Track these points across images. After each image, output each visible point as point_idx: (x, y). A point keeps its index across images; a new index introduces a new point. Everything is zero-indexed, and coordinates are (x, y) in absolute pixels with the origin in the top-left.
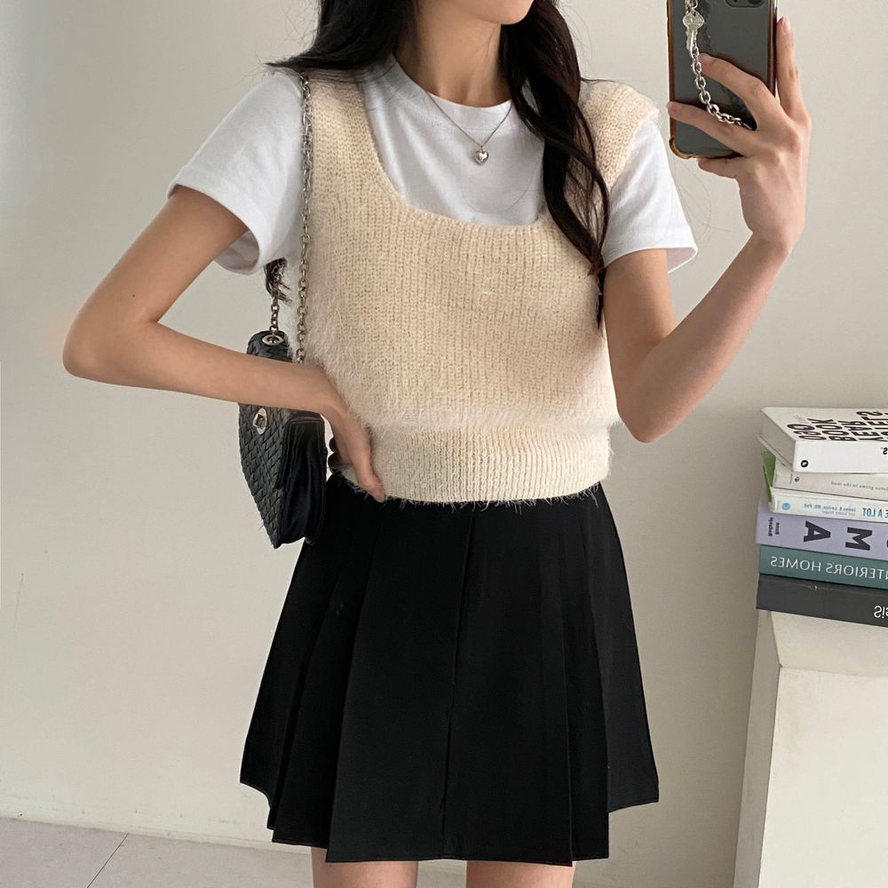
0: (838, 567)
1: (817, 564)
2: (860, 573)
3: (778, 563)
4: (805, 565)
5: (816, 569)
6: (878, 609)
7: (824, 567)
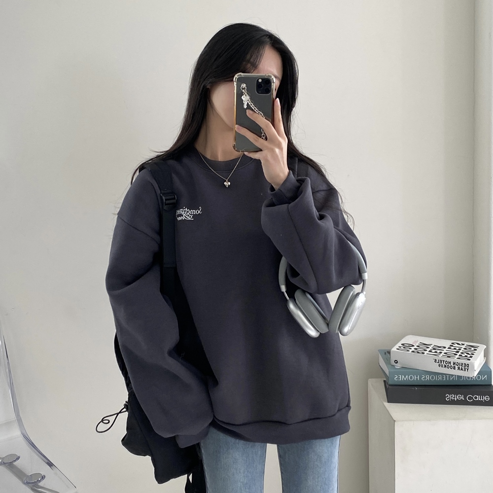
0: (427, 377)
1: (417, 377)
2: (438, 378)
3: (398, 378)
4: (411, 378)
5: (417, 379)
6: (448, 396)
7: (420, 378)
